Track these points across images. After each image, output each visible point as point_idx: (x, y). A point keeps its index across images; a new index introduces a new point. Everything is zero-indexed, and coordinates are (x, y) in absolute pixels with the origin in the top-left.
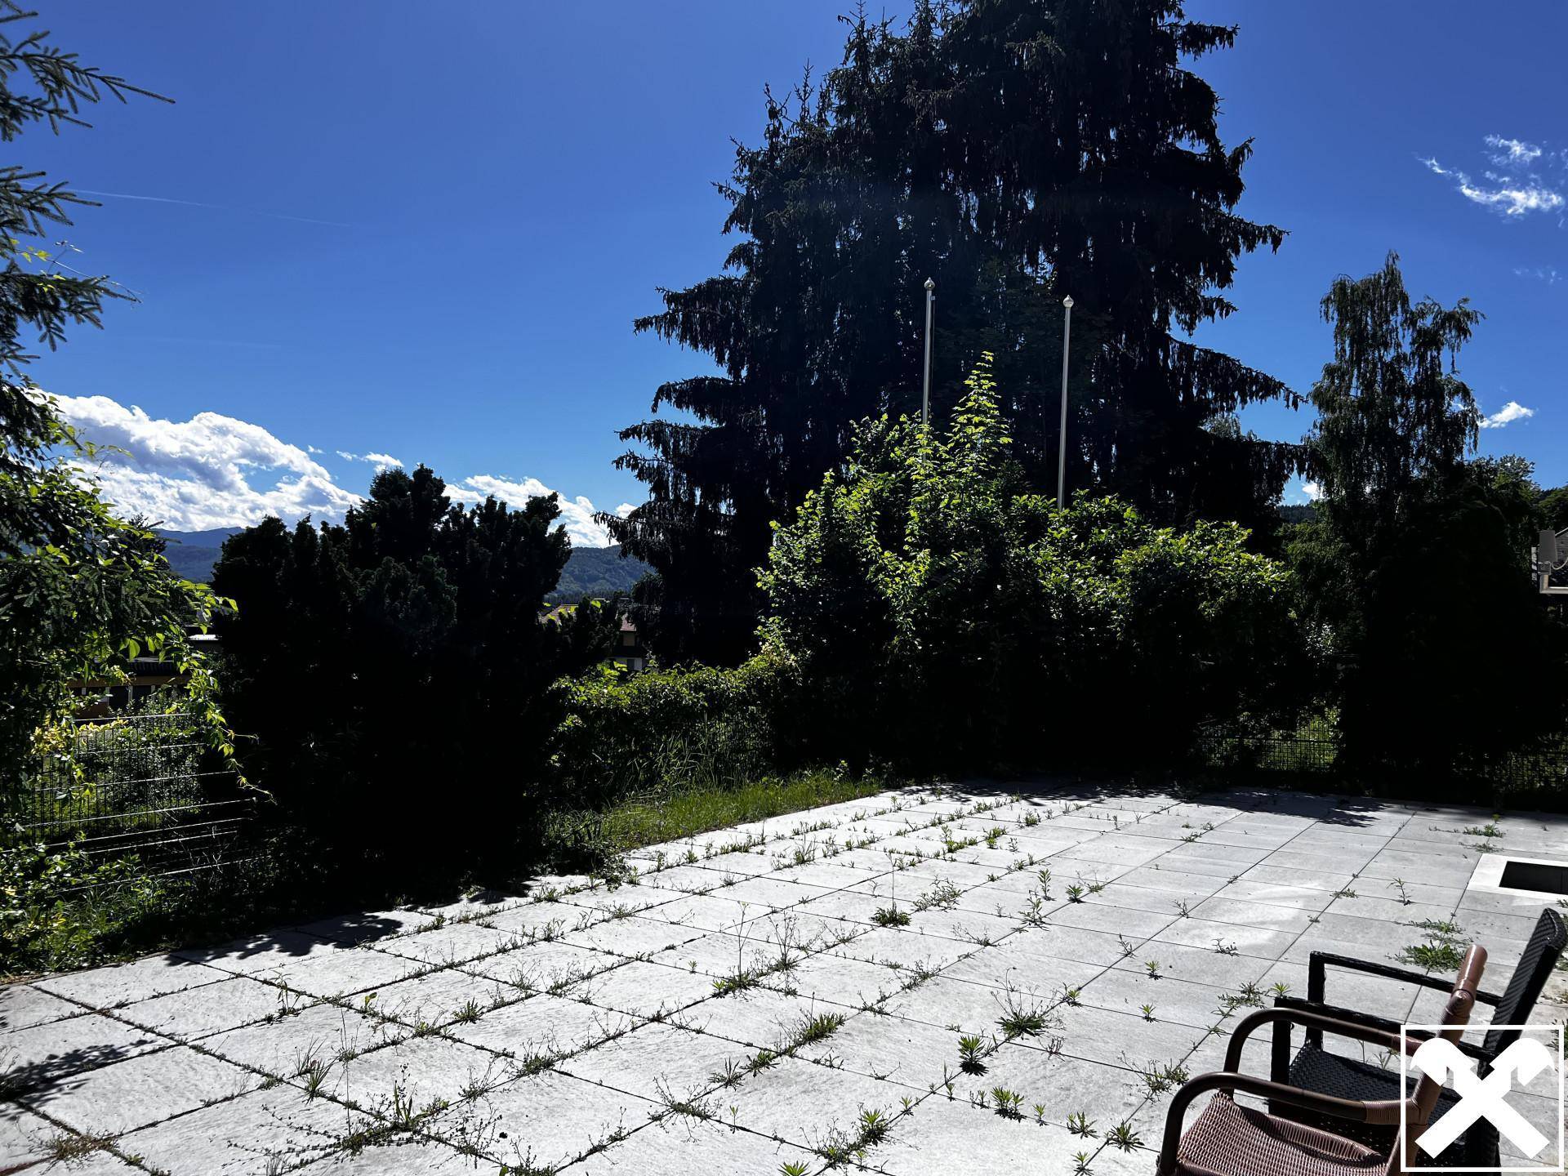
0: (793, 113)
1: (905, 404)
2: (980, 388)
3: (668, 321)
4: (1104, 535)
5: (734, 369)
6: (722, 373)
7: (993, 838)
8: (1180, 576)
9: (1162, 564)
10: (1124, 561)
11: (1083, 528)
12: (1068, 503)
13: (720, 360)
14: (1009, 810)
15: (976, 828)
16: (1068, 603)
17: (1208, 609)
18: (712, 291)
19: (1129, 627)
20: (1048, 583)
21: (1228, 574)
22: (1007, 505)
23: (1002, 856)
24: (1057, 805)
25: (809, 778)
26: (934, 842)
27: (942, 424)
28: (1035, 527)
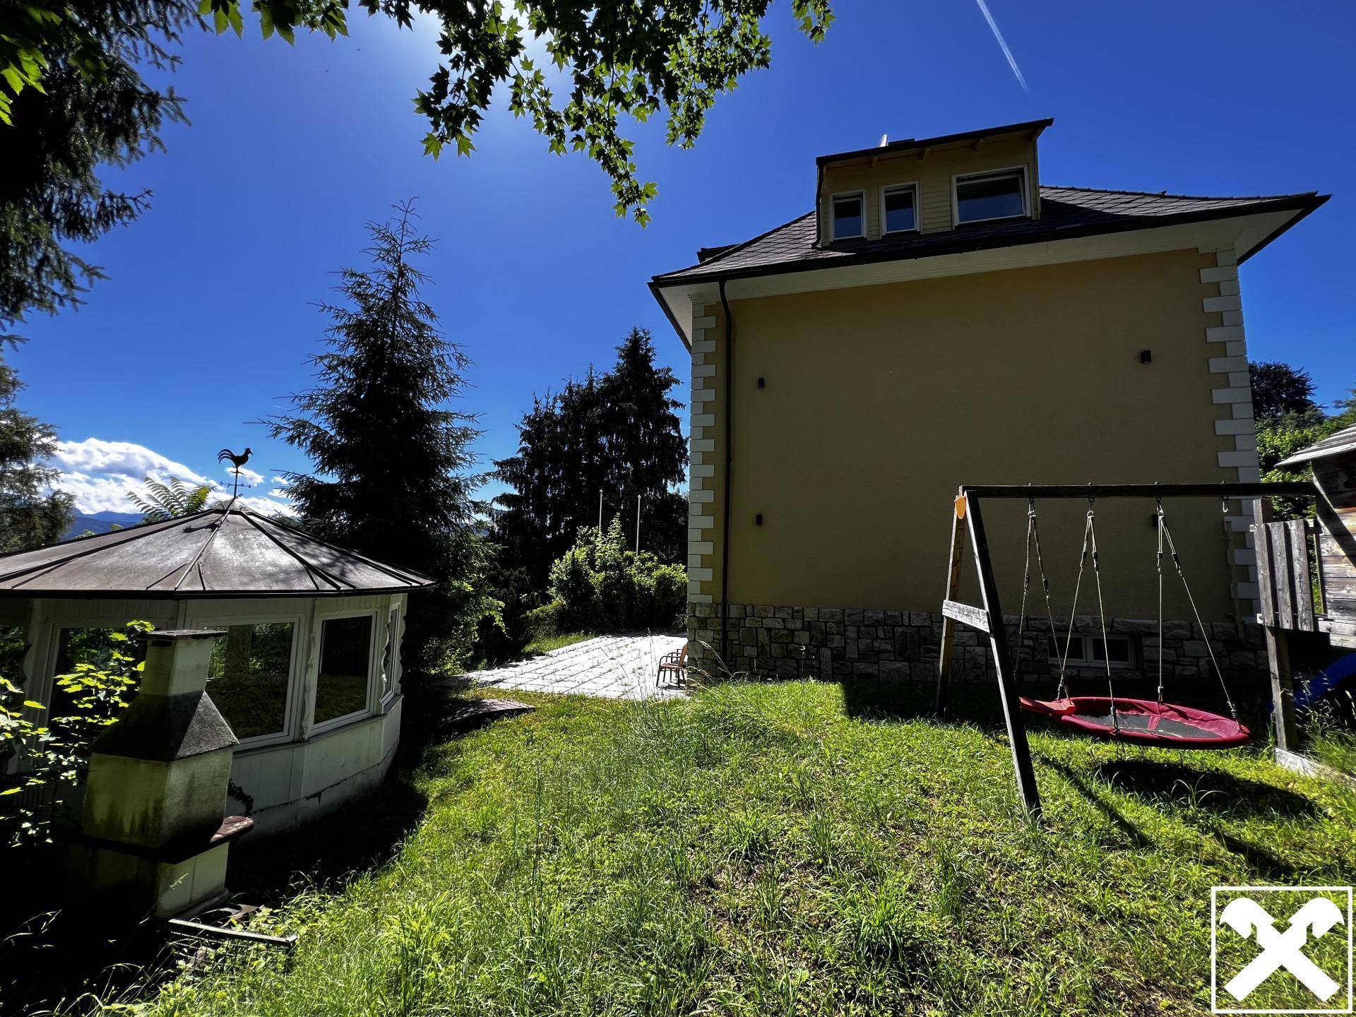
0: (544, 403)
1: (592, 523)
2: (616, 522)
3: (496, 475)
4: (649, 564)
5: (520, 491)
6: (516, 492)
7: (626, 646)
8: (667, 579)
9: (663, 576)
10: (656, 574)
11: (643, 561)
12: (639, 554)
13: (516, 487)
14: (627, 640)
15: (621, 644)
16: (640, 585)
17: (674, 588)
18: (511, 462)
19: (656, 591)
20: (635, 580)
21: (678, 579)
22: (622, 554)
23: (629, 649)
24: (639, 638)
25: (574, 636)
26: (614, 647)
27: (605, 532)
28: (630, 561)
